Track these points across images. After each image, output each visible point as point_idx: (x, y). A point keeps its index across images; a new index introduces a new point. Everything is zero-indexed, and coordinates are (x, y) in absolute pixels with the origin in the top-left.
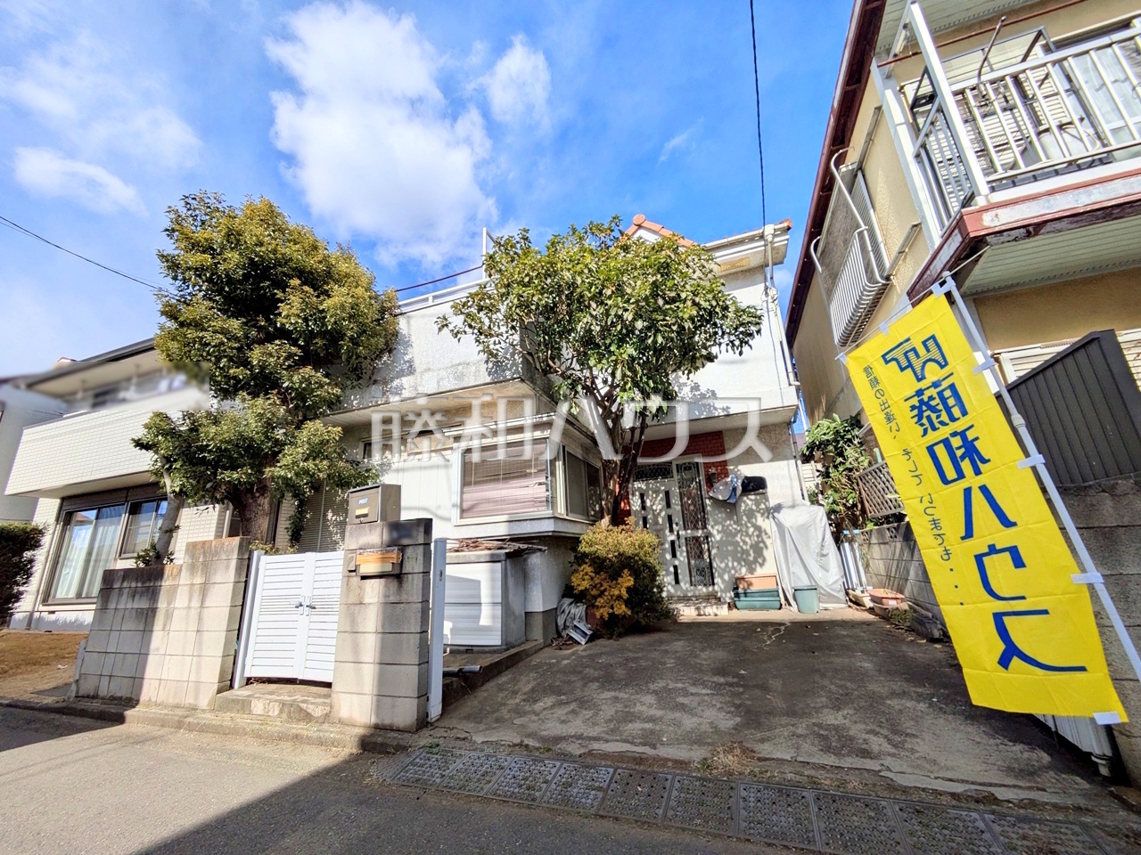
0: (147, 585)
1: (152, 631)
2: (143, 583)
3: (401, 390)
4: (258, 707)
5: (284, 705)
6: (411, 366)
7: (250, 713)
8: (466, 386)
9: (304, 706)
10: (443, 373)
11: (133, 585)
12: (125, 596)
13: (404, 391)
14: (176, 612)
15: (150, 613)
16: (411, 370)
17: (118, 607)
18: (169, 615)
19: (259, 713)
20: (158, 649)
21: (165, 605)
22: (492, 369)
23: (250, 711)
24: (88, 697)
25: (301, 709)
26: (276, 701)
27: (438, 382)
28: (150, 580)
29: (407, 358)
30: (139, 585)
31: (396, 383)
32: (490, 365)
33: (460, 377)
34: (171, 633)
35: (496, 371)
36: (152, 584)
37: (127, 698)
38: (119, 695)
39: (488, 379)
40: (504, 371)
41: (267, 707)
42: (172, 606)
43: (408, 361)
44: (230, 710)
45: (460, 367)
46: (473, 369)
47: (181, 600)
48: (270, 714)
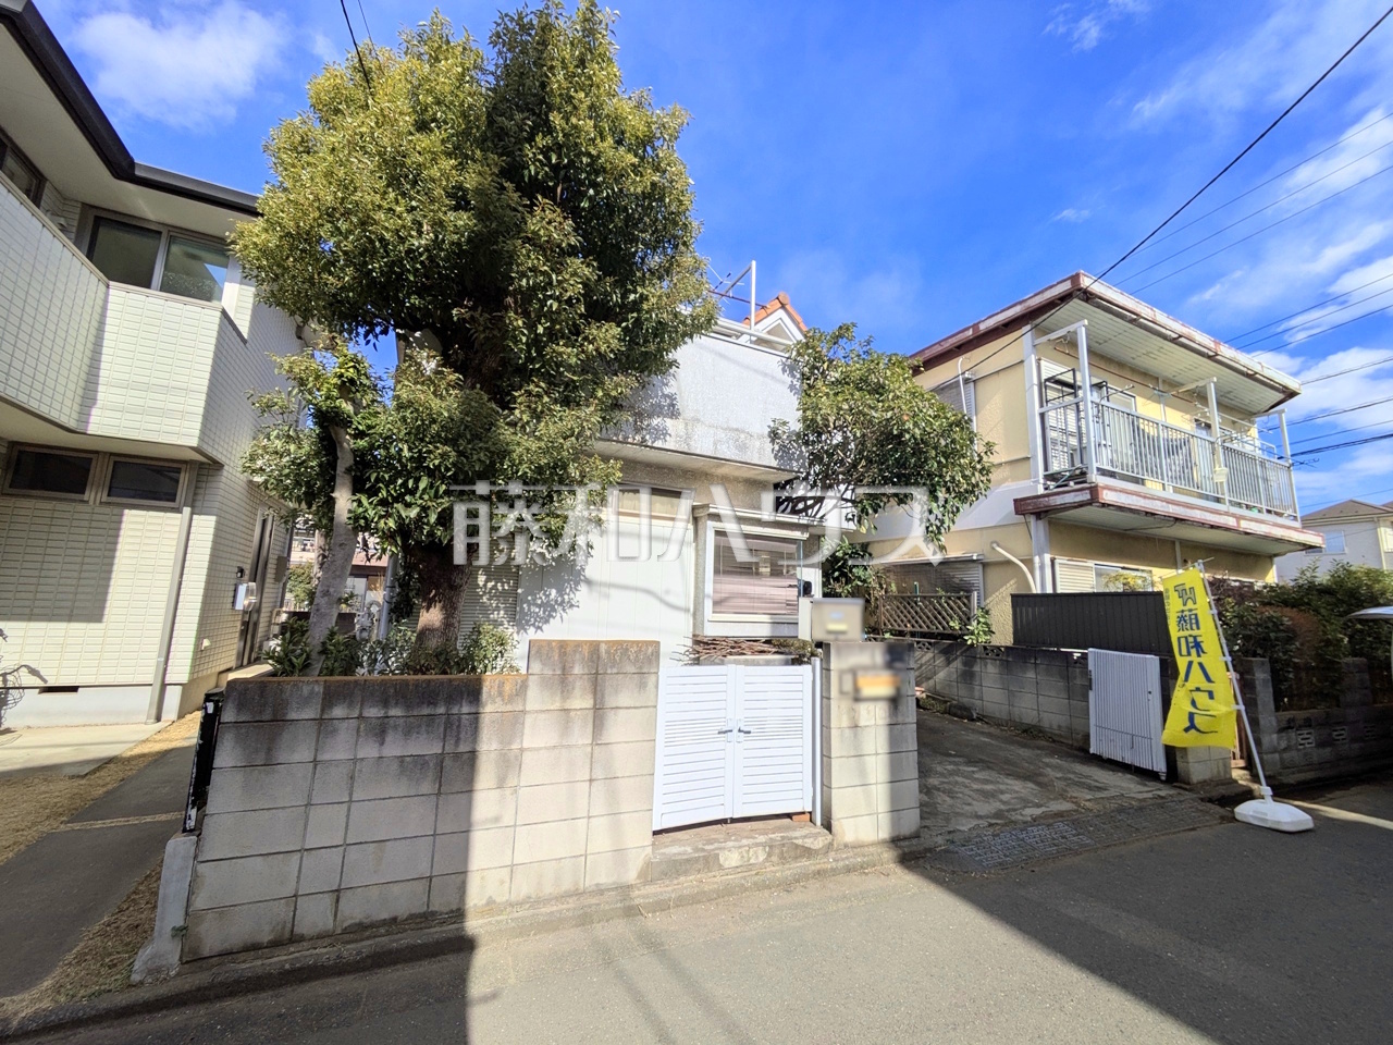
0: (426, 711)
1: (471, 791)
2: (408, 707)
3: (665, 435)
4: (730, 858)
5: (771, 847)
6: (673, 406)
7: (721, 867)
8: (749, 461)
9: (799, 842)
10: (722, 435)
11: (373, 712)
12: (345, 733)
13: (668, 438)
14: (527, 757)
15: (448, 762)
16: (673, 413)
17: (325, 756)
18: (509, 764)
19: (734, 864)
20: (497, 819)
21: (494, 746)
22: (778, 451)
23: (721, 865)
24: (253, 948)
25: (797, 846)
26: (757, 845)
27: (715, 444)
28: (433, 703)
29: (667, 391)
30: (395, 712)
31: (655, 421)
32: (777, 448)
33: (742, 448)
34: (522, 791)
35: (782, 457)
36: (441, 710)
37: (412, 917)
38: (385, 915)
39: (774, 463)
40: (791, 460)
41: (745, 855)
42: (515, 746)
43: (667, 396)
44: (686, 873)
45: (743, 436)
46: (758, 444)
47: (537, 735)
48: (752, 861)
